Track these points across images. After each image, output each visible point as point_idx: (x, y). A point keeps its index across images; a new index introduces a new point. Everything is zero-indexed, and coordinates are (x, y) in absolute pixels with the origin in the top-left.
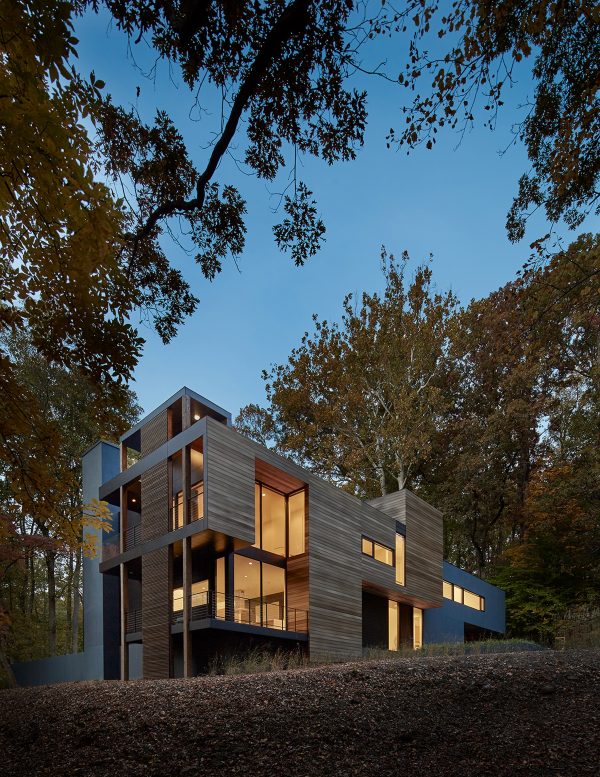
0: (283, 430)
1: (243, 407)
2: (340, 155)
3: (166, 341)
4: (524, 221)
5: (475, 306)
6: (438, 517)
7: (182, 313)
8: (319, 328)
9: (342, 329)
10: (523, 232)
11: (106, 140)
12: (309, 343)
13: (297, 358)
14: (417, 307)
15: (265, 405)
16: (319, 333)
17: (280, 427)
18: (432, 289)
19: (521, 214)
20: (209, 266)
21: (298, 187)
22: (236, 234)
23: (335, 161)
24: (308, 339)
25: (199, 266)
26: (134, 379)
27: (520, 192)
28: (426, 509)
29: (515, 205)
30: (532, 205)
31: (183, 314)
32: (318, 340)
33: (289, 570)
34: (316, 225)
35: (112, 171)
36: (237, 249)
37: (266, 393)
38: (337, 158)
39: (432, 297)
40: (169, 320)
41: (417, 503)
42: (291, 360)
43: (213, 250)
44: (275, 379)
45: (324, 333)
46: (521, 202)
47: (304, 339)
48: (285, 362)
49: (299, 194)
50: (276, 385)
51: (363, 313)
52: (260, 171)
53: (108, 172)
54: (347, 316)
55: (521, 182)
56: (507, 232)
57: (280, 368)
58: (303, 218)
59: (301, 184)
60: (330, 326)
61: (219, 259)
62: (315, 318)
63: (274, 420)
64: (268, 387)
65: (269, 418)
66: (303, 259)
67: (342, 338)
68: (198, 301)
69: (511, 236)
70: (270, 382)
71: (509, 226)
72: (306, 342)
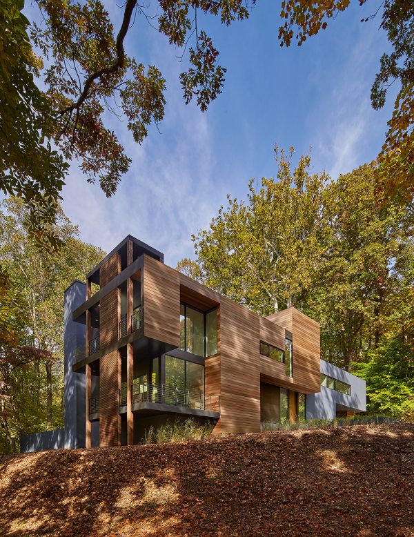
0: (207, 275)
1: (180, 261)
2: (236, 15)
3: (108, 195)
4: (385, 91)
5: (342, 180)
6: (317, 327)
7: (119, 171)
8: (231, 204)
9: (247, 204)
10: (384, 101)
11: (53, 27)
12: (224, 214)
13: (216, 224)
14: (299, 184)
15: (194, 258)
16: (231, 207)
17: (205, 273)
18: (310, 172)
19: (383, 86)
20: (139, 133)
21: (199, 36)
22: (158, 105)
23: (231, 22)
24: (223, 211)
25: (131, 132)
26: (61, 198)
27: (382, 68)
28: (307, 321)
29: (378, 79)
30: (391, 78)
31: (120, 173)
32: (230, 211)
33: (206, 366)
34: (215, 71)
35: (58, 54)
36: (159, 117)
37: (195, 250)
38: (233, 18)
39: (311, 175)
40: (110, 178)
41: (300, 316)
42: (212, 226)
43: (142, 120)
44: (201, 240)
45: (235, 207)
46: (382, 77)
47: (220, 211)
48: (208, 228)
49: (201, 42)
50: (202, 244)
51: (262, 192)
52: (171, 39)
53: (55, 54)
54: (251, 194)
55: (382, 61)
56: (371, 102)
57: (204, 232)
58: (205, 67)
59: (202, 33)
60: (239, 202)
61: (146, 127)
62: (228, 197)
63: (201, 268)
64: (196, 246)
65: (197, 267)
66: (206, 104)
67: (247, 210)
68: (130, 161)
69: (374, 105)
70: (197, 242)
71: (373, 97)
72: (222, 213)
